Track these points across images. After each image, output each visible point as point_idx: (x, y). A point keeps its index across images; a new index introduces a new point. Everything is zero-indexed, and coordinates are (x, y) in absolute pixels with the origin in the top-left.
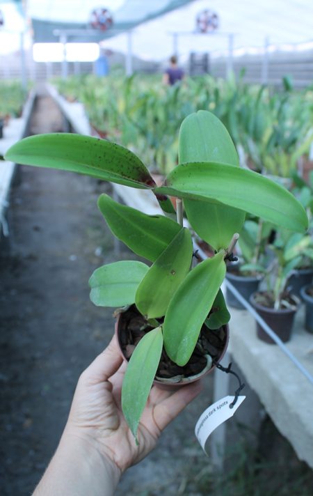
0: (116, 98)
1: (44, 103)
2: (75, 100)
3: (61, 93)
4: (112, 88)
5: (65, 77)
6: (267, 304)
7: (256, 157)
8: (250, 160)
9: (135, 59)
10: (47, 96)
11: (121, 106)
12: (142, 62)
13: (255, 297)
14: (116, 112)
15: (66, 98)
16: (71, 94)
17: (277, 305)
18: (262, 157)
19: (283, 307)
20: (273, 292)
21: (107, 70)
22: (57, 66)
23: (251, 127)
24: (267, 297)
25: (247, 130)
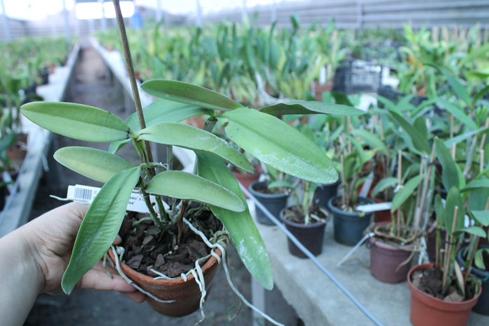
0: (147, 43)
1: (88, 55)
2: (113, 49)
3: (101, 44)
4: (145, 36)
5: (105, 30)
6: (297, 219)
7: (273, 84)
8: (267, 87)
9: (164, 14)
10: (91, 48)
11: (151, 49)
12: (171, 16)
13: (284, 213)
14: (147, 54)
15: (106, 48)
16: (109, 43)
17: (307, 219)
18: (278, 84)
19: (313, 221)
20: (301, 206)
21: (141, 23)
22: (97, 22)
23: (267, 57)
24: (297, 212)
25: (263, 59)
